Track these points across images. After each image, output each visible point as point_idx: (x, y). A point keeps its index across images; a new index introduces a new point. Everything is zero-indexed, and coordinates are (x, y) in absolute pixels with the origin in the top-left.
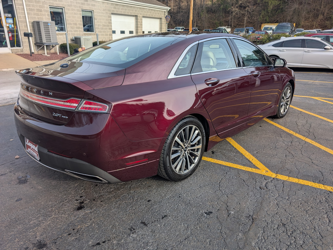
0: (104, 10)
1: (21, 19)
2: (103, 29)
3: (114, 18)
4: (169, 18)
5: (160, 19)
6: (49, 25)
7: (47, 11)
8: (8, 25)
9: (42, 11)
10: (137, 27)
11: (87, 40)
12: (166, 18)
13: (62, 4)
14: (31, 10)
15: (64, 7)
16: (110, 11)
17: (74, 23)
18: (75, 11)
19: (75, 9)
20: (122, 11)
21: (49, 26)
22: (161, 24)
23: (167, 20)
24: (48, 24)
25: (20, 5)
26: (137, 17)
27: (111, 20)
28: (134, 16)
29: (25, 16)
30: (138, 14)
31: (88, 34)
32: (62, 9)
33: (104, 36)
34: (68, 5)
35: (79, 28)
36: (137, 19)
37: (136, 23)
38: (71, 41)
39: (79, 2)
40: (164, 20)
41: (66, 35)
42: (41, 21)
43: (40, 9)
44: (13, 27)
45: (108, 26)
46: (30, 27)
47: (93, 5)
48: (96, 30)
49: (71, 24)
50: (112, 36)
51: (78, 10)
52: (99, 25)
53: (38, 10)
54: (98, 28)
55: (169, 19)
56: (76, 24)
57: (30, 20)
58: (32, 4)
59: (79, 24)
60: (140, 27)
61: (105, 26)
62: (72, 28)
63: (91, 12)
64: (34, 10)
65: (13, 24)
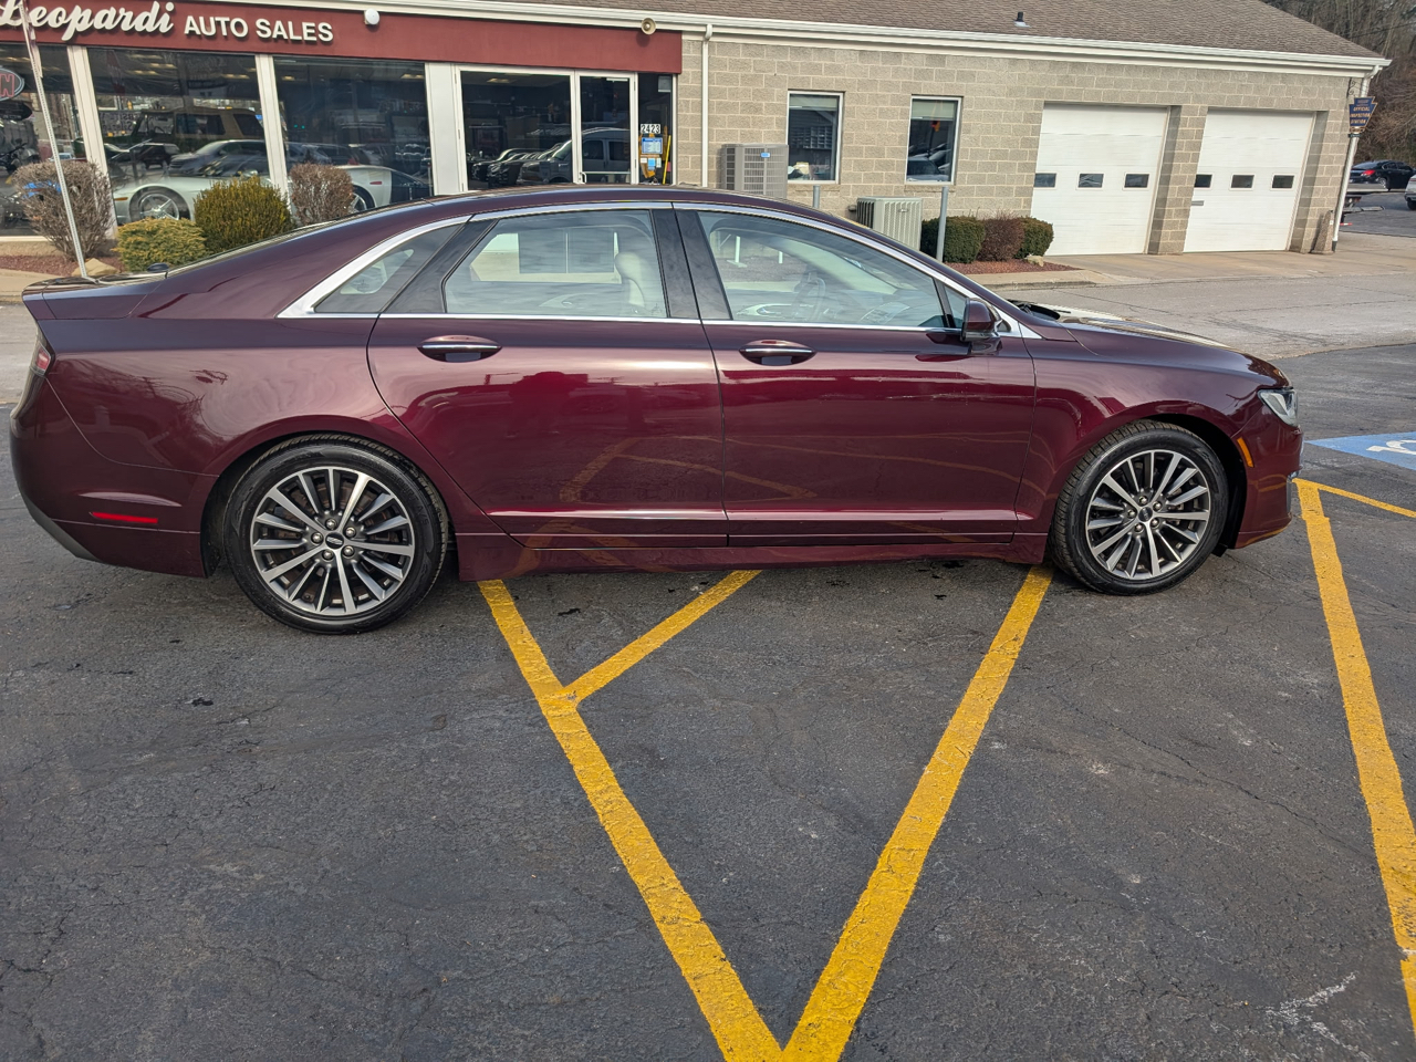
0: (1011, 92)
1: (687, 138)
2: (991, 167)
3: (1053, 123)
4: (1367, 109)
5: (1320, 115)
6: (762, 159)
7: (776, 109)
8: (644, 161)
9: (761, 109)
10: (1169, 158)
11: (899, 211)
12: (1351, 112)
13: (837, 81)
14: (725, 108)
15: (844, 92)
16: (1038, 93)
17: (872, 149)
18: (884, 103)
19: (884, 96)
20: (1098, 93)
21: (765, 162)
22: (1318, 140)
23: (1357, 118)
24: (763, 155)
25: (691, 95)
26: (1179, 112)
27: (1037, 131)
28: (1163, 109)
29: (702, 130)
30: (1186, 99)
31: (923, 187)
32: (838, 97)
33: (992, 195)
34: (862, 85)
35: (888, 165)
36: (1174, 123)
37: (1170, 140)
38: (849, 213)
39: (905, 69)
40: (1338, 122)
41: (814, 191)
42: (741, 146)
43: (755, 102)
44: (659, 166)
45: (1017, 155)
46: (709, 166)
47: (962, 76)
48: (958, 173)
49: (858, 151)
50: (1032, 195)
51: (897, 100)
52: (975, 154)
53: (748, 107)
54: (972, 166)
55: (1369, 115)
56: (879, 152)
57: (714, 142)
58: (730, 89)
59: (894, 152)
60: (1184, 158)
61: (1004, 155)
62: (859, 165)
63: (952, 105)
64: (734, 106)
65: (661, 156)
